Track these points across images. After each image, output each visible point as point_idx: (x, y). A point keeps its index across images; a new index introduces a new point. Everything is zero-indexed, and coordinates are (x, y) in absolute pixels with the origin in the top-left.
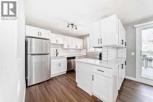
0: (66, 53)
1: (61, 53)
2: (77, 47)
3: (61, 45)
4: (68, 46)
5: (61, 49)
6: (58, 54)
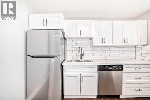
0: (100, 55)
2: (126, 40)
3: (89, 41)
4: (103, 40)
6: (83, 55)
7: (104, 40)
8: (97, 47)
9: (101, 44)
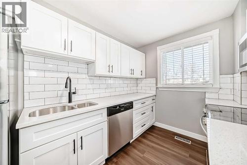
1: (85, 91)
2: (132, 71)
3: (85, 66)
5: (84, 76)
6: (74, 93)
7: (111, 68)
8: (98, 78)
9: (108, 74)
